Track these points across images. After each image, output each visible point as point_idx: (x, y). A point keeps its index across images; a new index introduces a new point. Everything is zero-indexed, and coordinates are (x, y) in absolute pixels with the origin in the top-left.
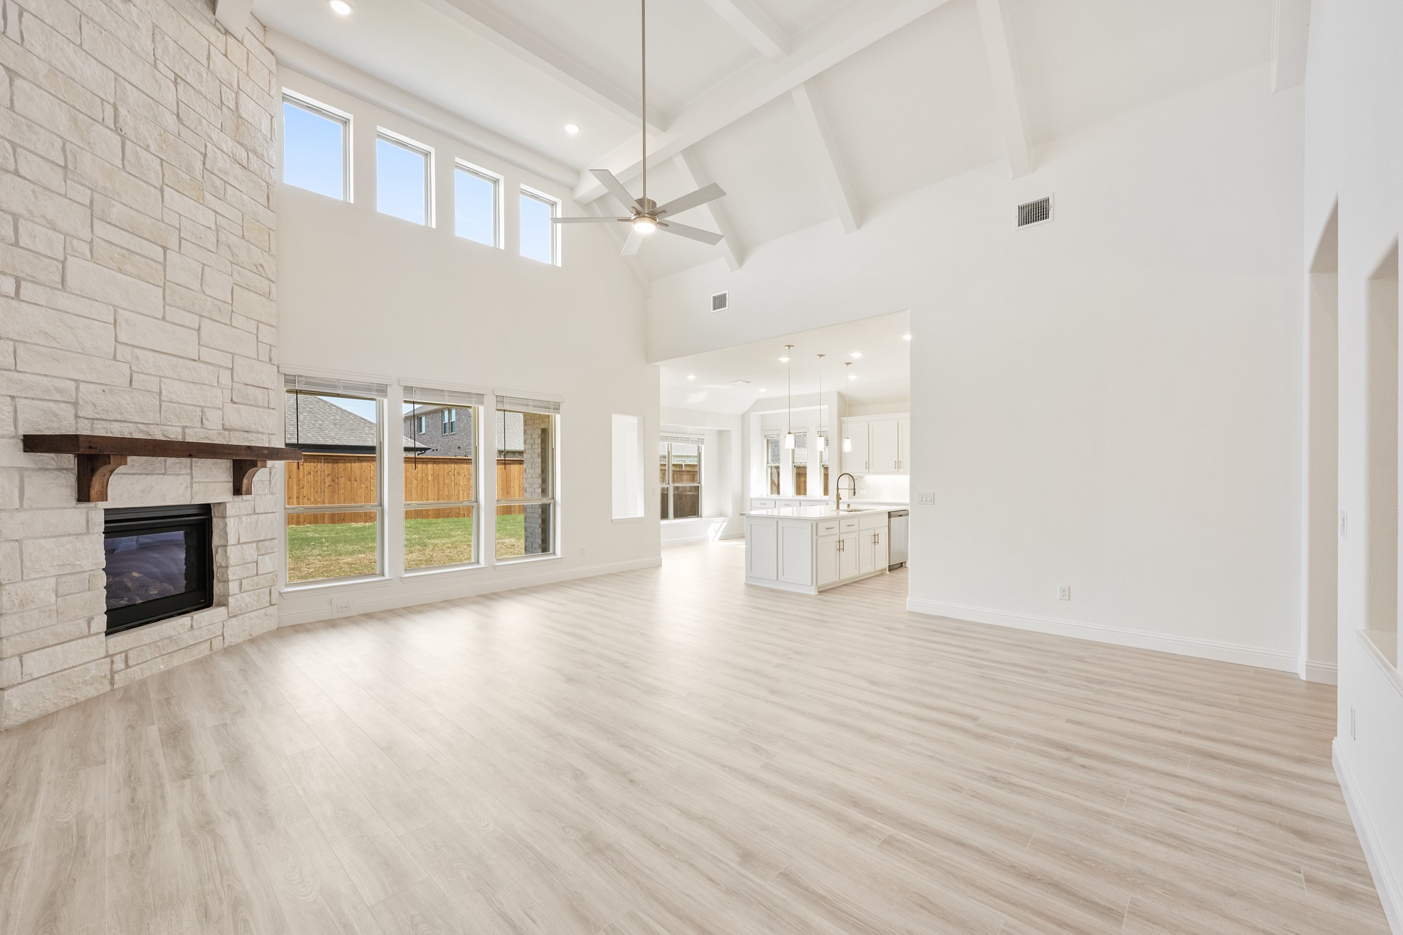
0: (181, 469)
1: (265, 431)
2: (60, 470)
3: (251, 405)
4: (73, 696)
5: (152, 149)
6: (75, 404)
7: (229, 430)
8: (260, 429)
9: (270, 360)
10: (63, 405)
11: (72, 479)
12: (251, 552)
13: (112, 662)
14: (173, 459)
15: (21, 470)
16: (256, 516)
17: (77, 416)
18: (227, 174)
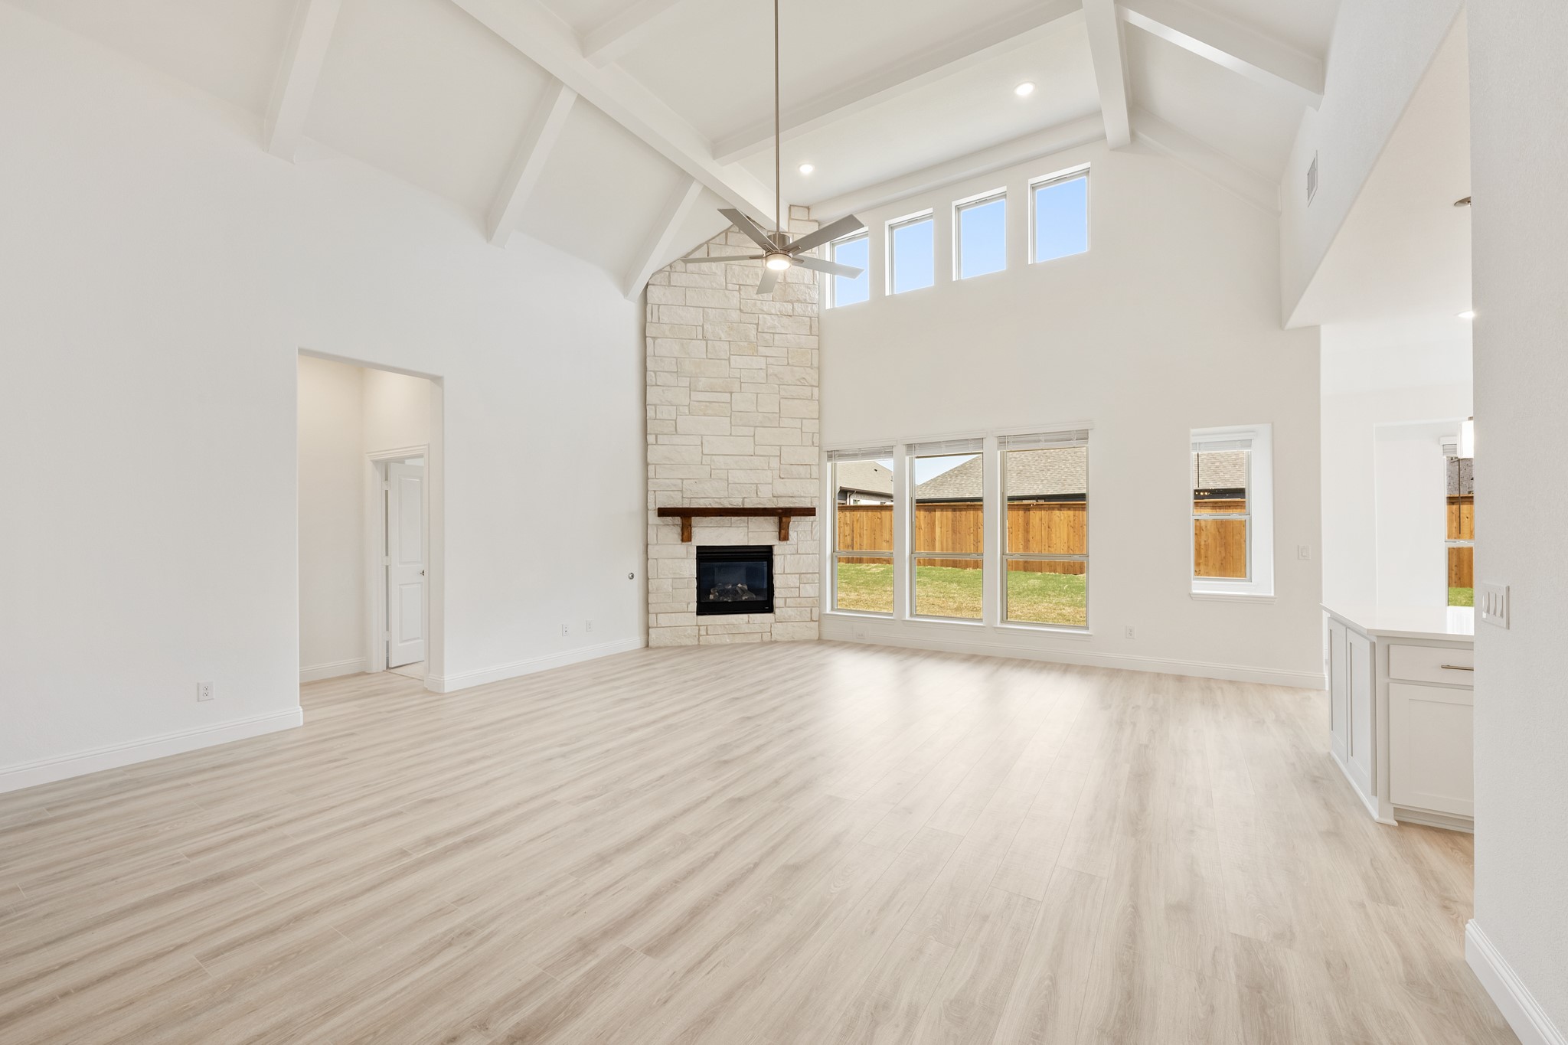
0: (740, 523)
1: (807, 495)
2: (674, 525)
3: (796, 478)
4: (679, 641)
5: (723, 338)
6: (682, 491)
7: (778, 497)
8: (802, 495)
9: (813, 443)
10: (676, 492)
11: (679, 530)
12: (794, 581)
13: (699, 630)
14: (736, 518)
15: (657, 525)
16: (798, 556)
17: (683, 497)
18: (775, 328)
